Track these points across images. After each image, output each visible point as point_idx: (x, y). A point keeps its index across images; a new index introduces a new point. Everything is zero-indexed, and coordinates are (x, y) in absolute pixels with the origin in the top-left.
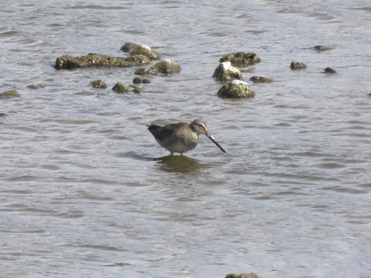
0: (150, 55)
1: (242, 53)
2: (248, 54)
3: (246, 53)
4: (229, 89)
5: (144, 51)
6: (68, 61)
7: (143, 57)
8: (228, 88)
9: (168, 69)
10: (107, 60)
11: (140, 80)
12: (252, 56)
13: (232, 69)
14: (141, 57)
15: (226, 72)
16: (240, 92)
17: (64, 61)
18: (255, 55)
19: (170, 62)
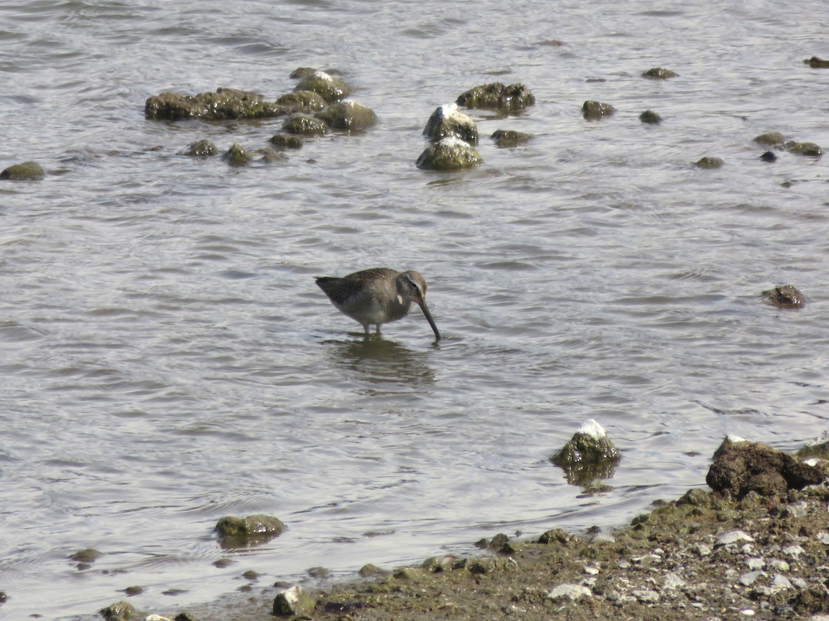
0: (330, 91)
1: (498, 84)
2: (509, 87)
3: (506, 85)
4: (436, 155)
5: (319, 82)
6: (168, 104)
7: (311, 95)
8: (432, 154)
9: (348, 117)
10: (241, 102)
11: (284, 139)
12: (516, 91)
13: (459, 116)
14: (307, 94)
15: (446, 123)
16: (455, 161)
17: (160, 104)
18: (522, 88)
19: (352, 105)
